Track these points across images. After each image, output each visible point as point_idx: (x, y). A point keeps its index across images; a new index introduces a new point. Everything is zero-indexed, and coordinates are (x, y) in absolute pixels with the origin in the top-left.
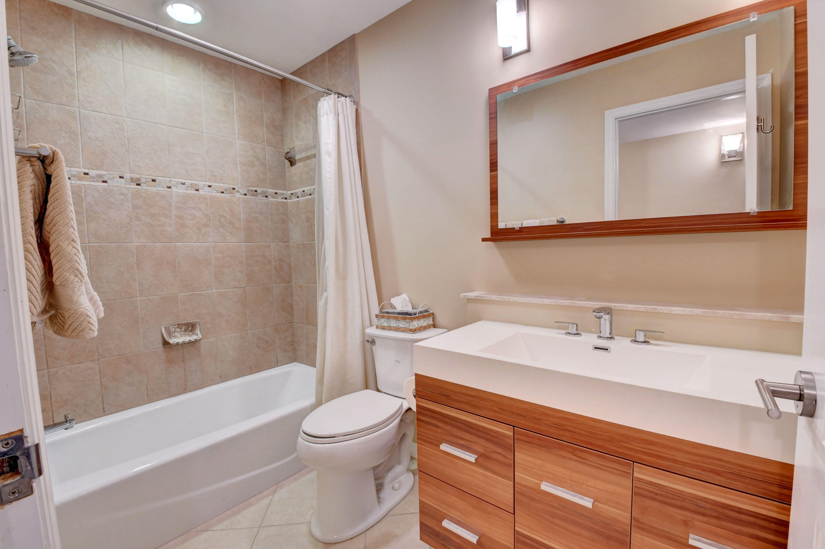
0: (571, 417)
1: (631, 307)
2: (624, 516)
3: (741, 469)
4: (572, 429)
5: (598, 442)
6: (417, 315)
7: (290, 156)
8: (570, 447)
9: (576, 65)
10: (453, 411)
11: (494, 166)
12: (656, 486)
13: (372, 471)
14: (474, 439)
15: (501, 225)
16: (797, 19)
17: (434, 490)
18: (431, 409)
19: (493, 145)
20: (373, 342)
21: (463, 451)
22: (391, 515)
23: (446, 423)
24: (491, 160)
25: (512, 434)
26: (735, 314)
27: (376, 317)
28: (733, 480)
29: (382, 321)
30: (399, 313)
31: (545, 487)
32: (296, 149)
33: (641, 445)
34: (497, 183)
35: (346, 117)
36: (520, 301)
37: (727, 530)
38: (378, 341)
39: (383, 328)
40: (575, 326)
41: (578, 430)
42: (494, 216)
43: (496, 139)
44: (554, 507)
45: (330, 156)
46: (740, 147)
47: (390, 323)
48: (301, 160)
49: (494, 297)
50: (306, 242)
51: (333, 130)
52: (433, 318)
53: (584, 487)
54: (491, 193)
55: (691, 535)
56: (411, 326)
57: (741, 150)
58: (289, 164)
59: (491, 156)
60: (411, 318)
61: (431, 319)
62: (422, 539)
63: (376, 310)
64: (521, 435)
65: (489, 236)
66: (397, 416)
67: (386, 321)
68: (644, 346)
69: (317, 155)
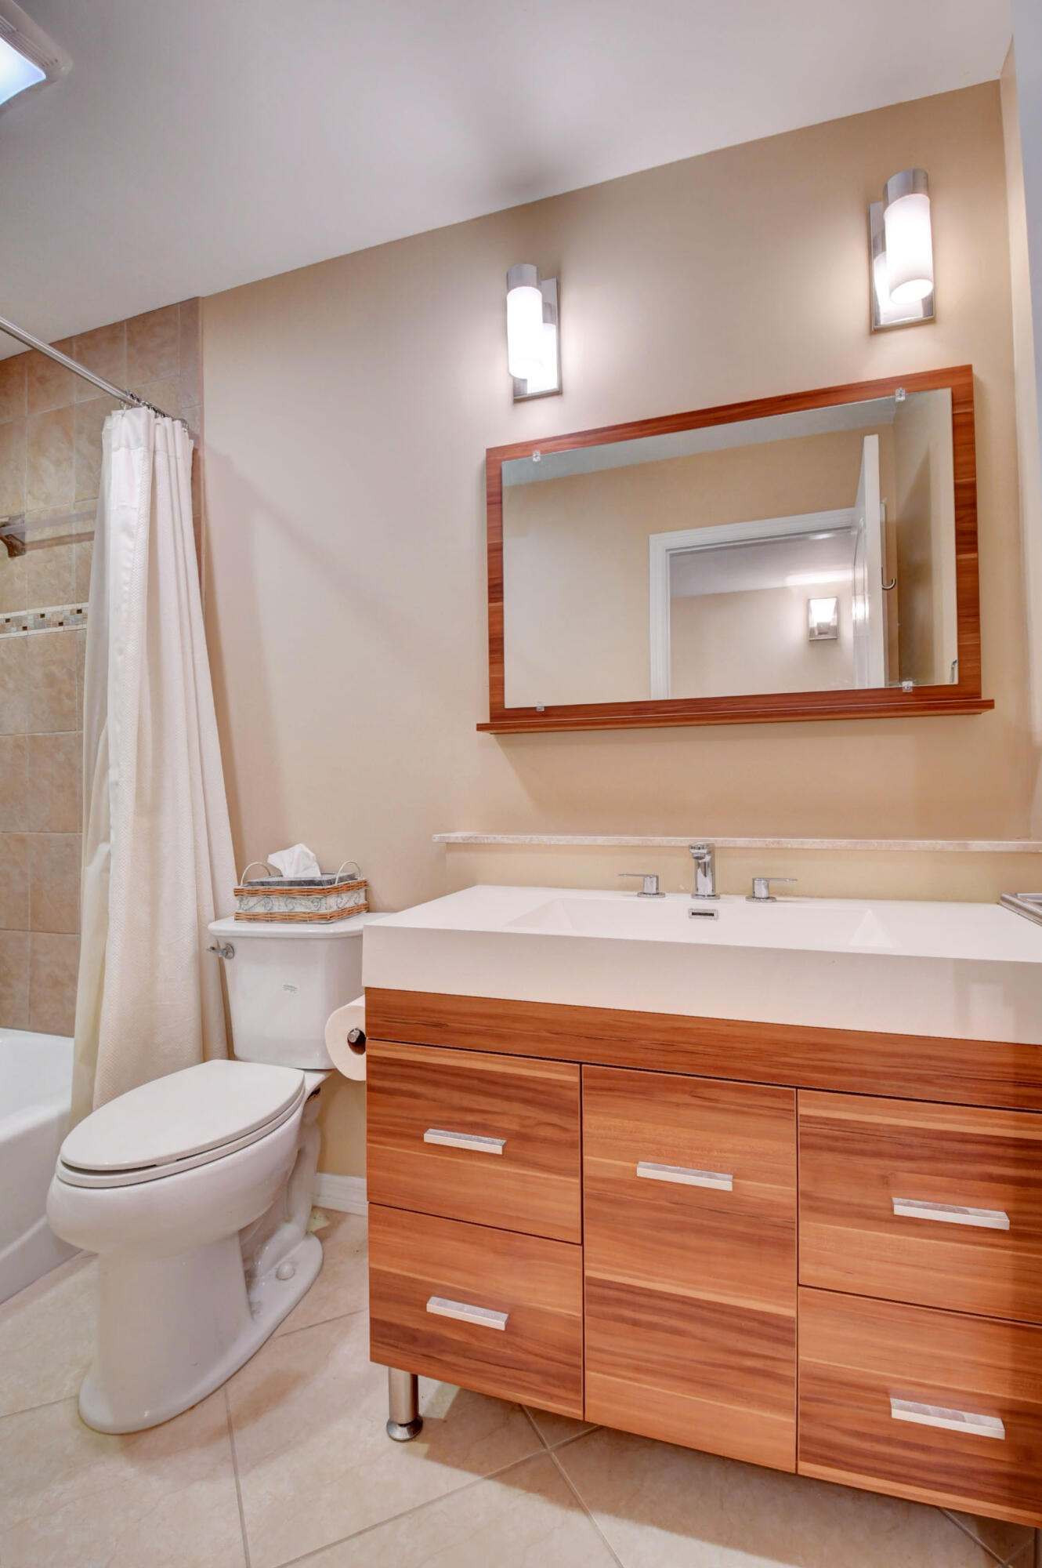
0: (689, 1025)
1: (741, 842)
2: (782, 1193)
3: (960, 1066)
4: (690, 1048)
5: (738, 1065)
6: (336, 884)
7: (12, 533)
8: (685, 1082)
9: (641, 430)
10: (452, 1055)
11: (496, 591)
12: (833, 1125)
13: (237, 1240)
14: (498, 1105)
15: (512, 701)
16: (956, 407)
17: (407, 1238)
18: (400, 1060)
19: (495, 553)
20: (228, 950)
21: (474, 1137)
22: (282, 1336)
23: (436, 1084)
24: (490, 580)
25: (576, 1079)
26: (894, 844)
27: (236, 895)
28: (951, 1087)
29: (251, 904)
30: (291, 883)
31: (646, 1171)
32: (28, 519)
33: (808, 1056)
34: (502, 623)
35: (172, 460)
36: (552, 843)
37: (947, 1177)
38: (239, 946)
39: (253, 918)
40: (655, 879)
41: (700, 1048)
42: (497, 685)
43: (499, 541)
44: (660, 1209)
45: (131, 535)
46: (833, 619)
47: (270, 905)
48: (40, 544)
49: (501, 838)
50: (40, 734)
51: (141, 482)
52: (366, 891)
53: (716, 1153)
54: (491, 641)
55: (895, 1200)
56: (323, 907)
57: (835, 624)
58: (6, 551)
59: (490, 571)
60: (324, 889)
61: (363, 894)
62: (375, 1358)
63: (229, 881)
64: (595, 1077)
65: (486, 720)
66: (290, 1111)
67: (262, 902)
68: (769, 905)
69: (96, 536)
